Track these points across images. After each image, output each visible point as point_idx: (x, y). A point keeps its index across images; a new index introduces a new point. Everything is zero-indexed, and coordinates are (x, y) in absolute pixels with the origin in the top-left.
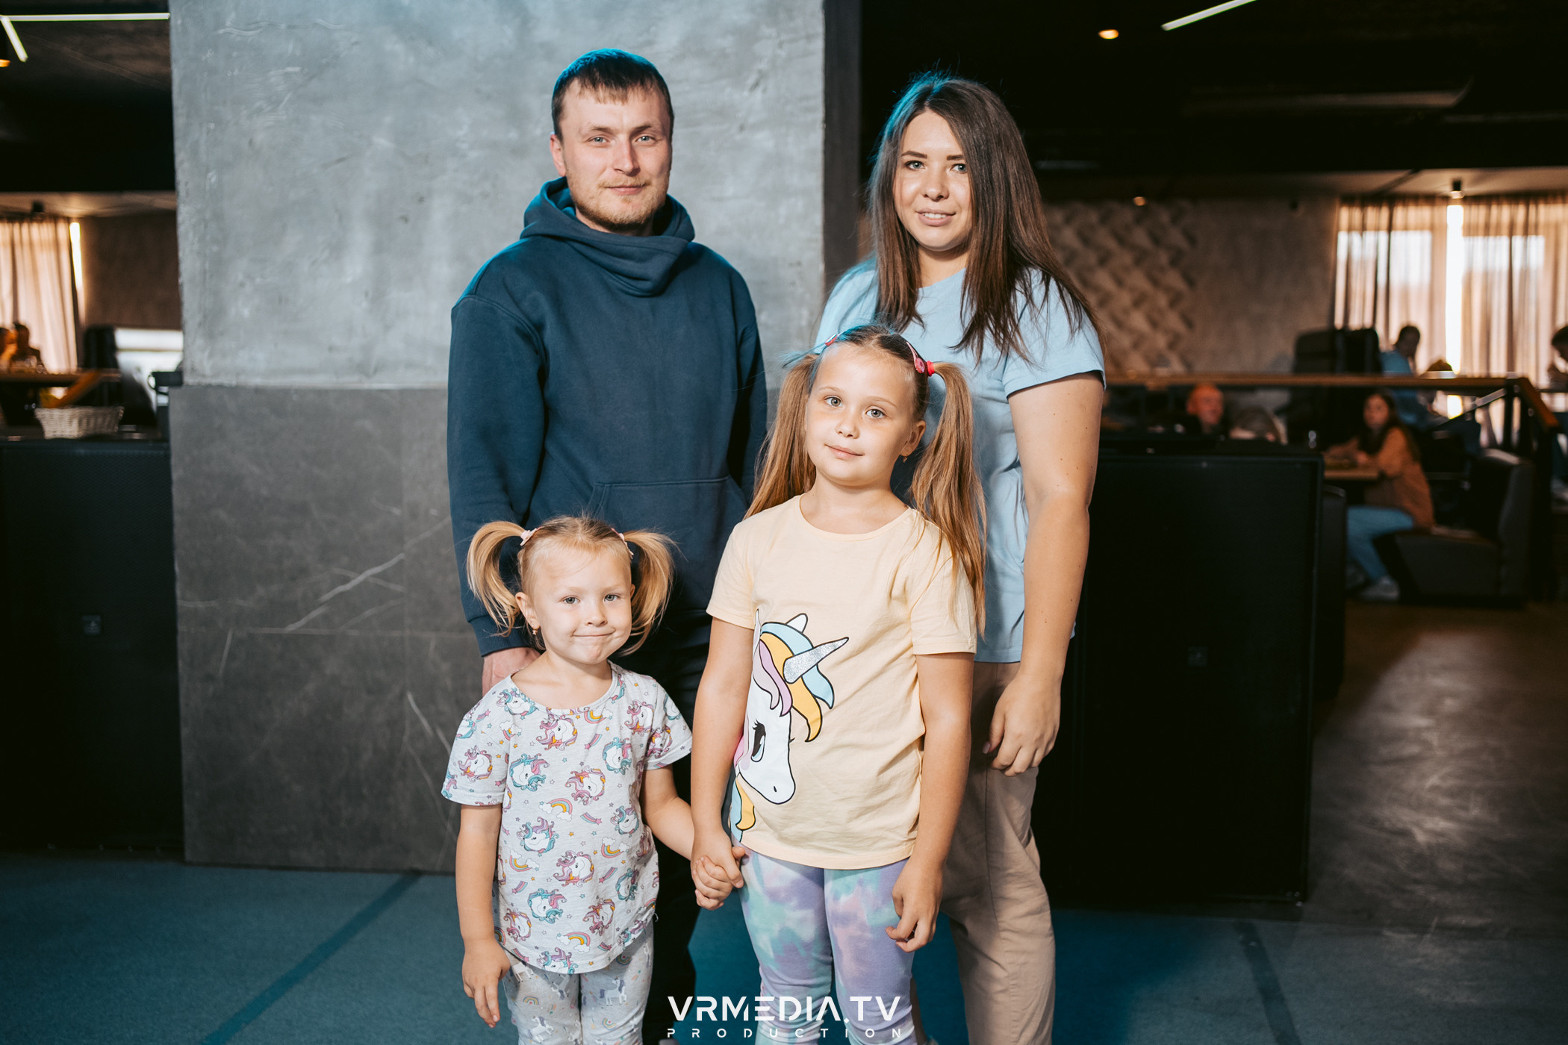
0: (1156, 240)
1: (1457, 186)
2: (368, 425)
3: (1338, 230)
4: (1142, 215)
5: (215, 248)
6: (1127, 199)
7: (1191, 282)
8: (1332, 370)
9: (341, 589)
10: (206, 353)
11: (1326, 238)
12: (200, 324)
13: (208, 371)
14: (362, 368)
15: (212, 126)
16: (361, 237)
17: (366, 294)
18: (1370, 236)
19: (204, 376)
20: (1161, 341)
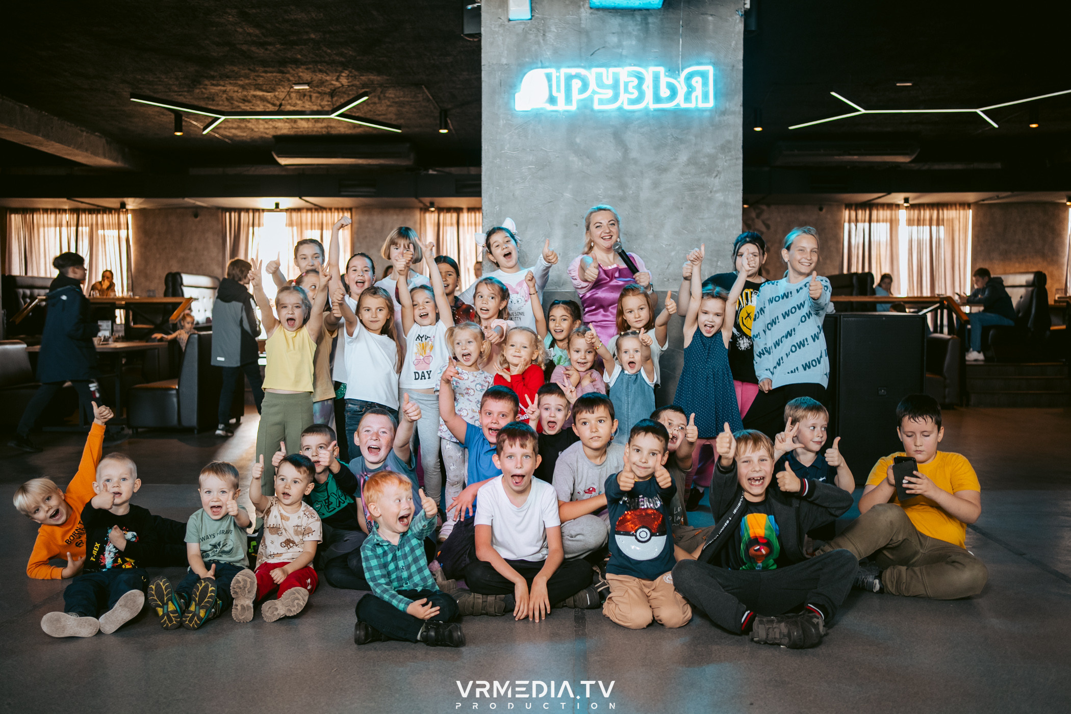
1: (906, 200)
3: (844, 222)
8: (851, 294)
11: (837, 225)
15: (498, 188)
16: (558, 232)
18: (860, 225)
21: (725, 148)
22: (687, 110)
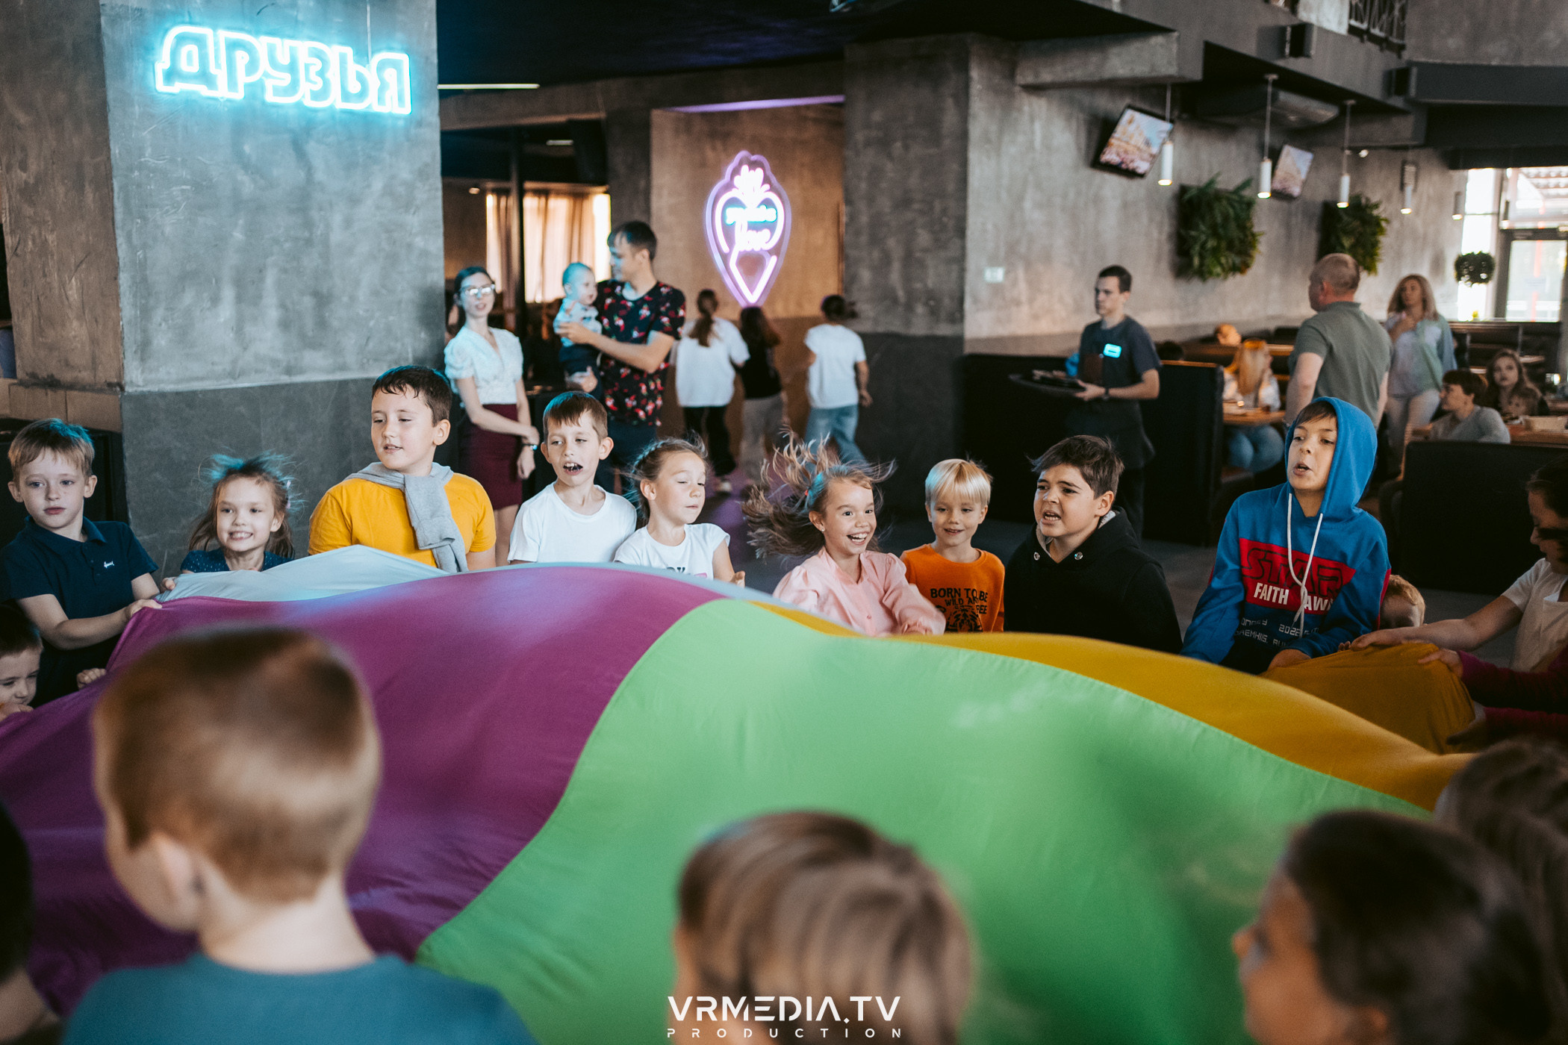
2: (242, 409)
5: (143, 302)
10: (140, 371)
12: (135, 352)
13: (141, 383)
14: (232, 375)
15: (139, 221)
16: (228, 293)
19: (138, 386)
21: (422, 174)
22: (378, 116)
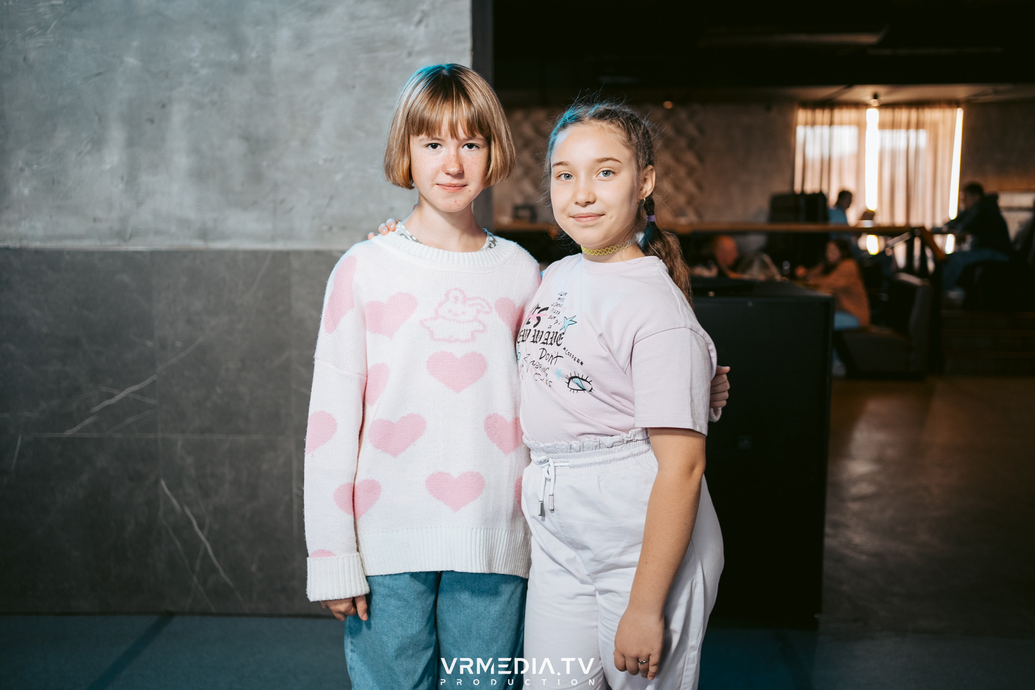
0: (679, 131)
1: (875, 96)
3: (796, 125)
4: (669, 114)
6: (659, 103)
7: (701, 159)
8: (796, 220)
9: (107, 403)
11: (789, 130)
14: (120, 235)
17: (122, 178)
18: (818, 129)
20: (681, 199)
